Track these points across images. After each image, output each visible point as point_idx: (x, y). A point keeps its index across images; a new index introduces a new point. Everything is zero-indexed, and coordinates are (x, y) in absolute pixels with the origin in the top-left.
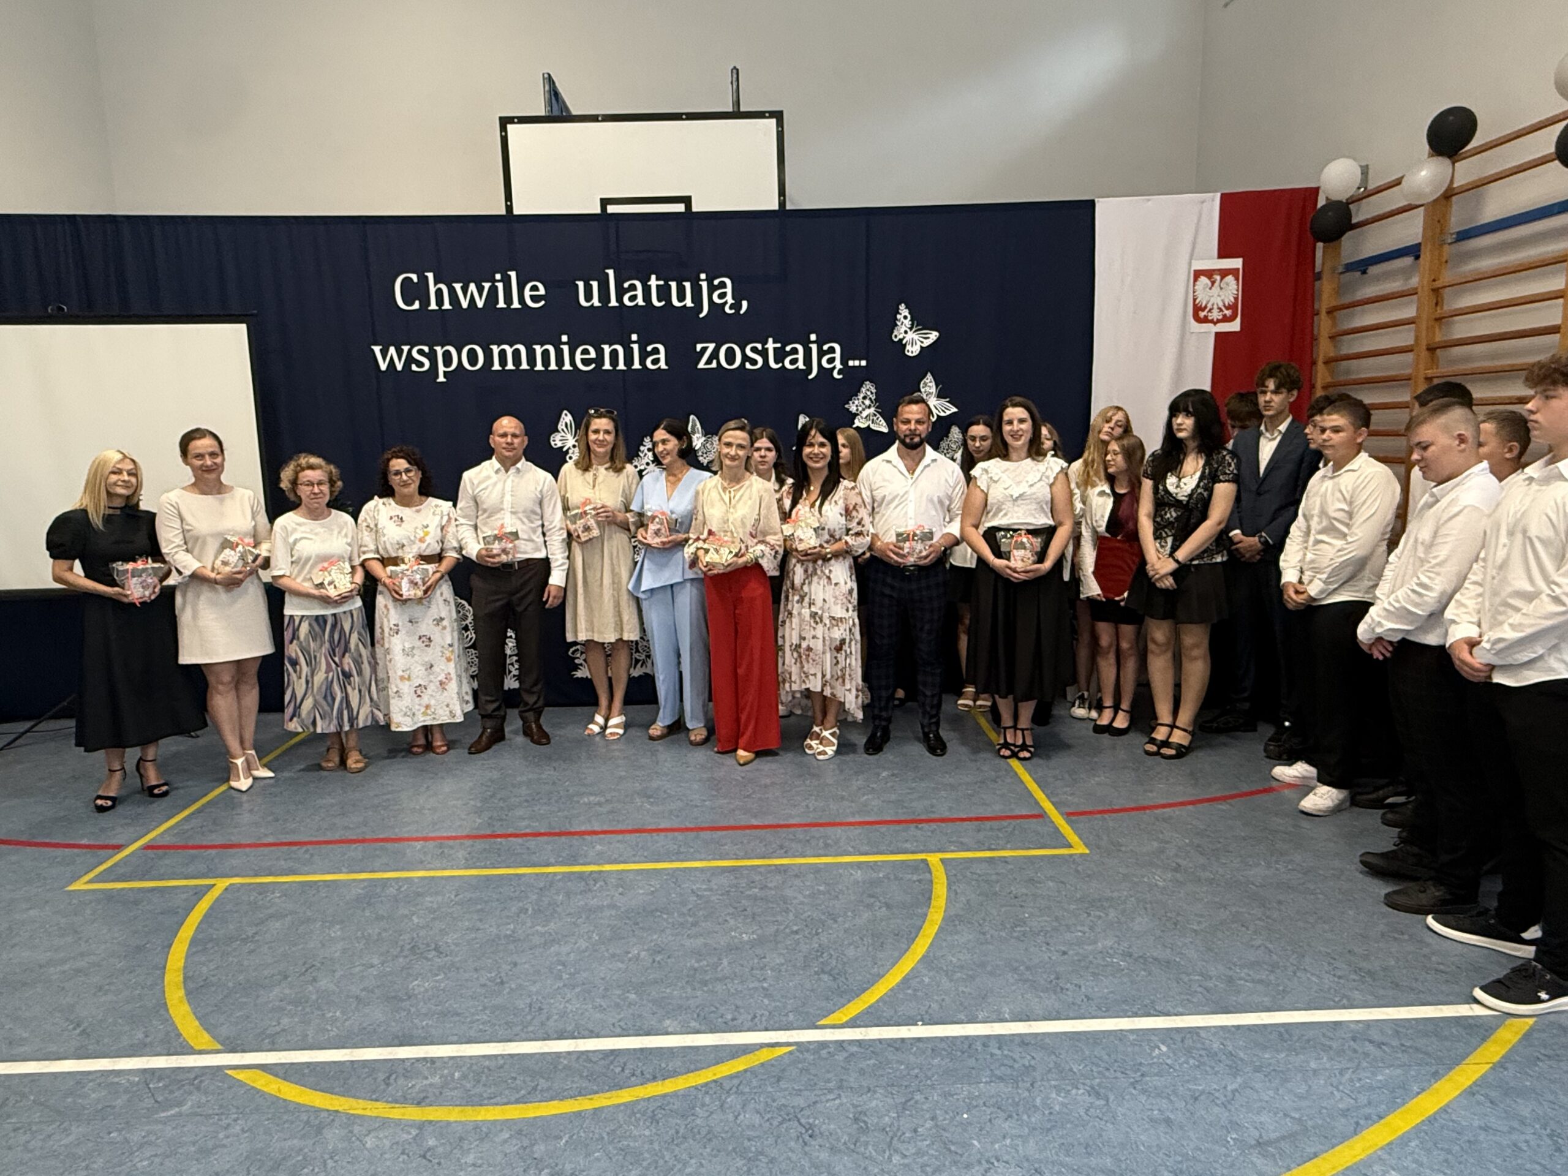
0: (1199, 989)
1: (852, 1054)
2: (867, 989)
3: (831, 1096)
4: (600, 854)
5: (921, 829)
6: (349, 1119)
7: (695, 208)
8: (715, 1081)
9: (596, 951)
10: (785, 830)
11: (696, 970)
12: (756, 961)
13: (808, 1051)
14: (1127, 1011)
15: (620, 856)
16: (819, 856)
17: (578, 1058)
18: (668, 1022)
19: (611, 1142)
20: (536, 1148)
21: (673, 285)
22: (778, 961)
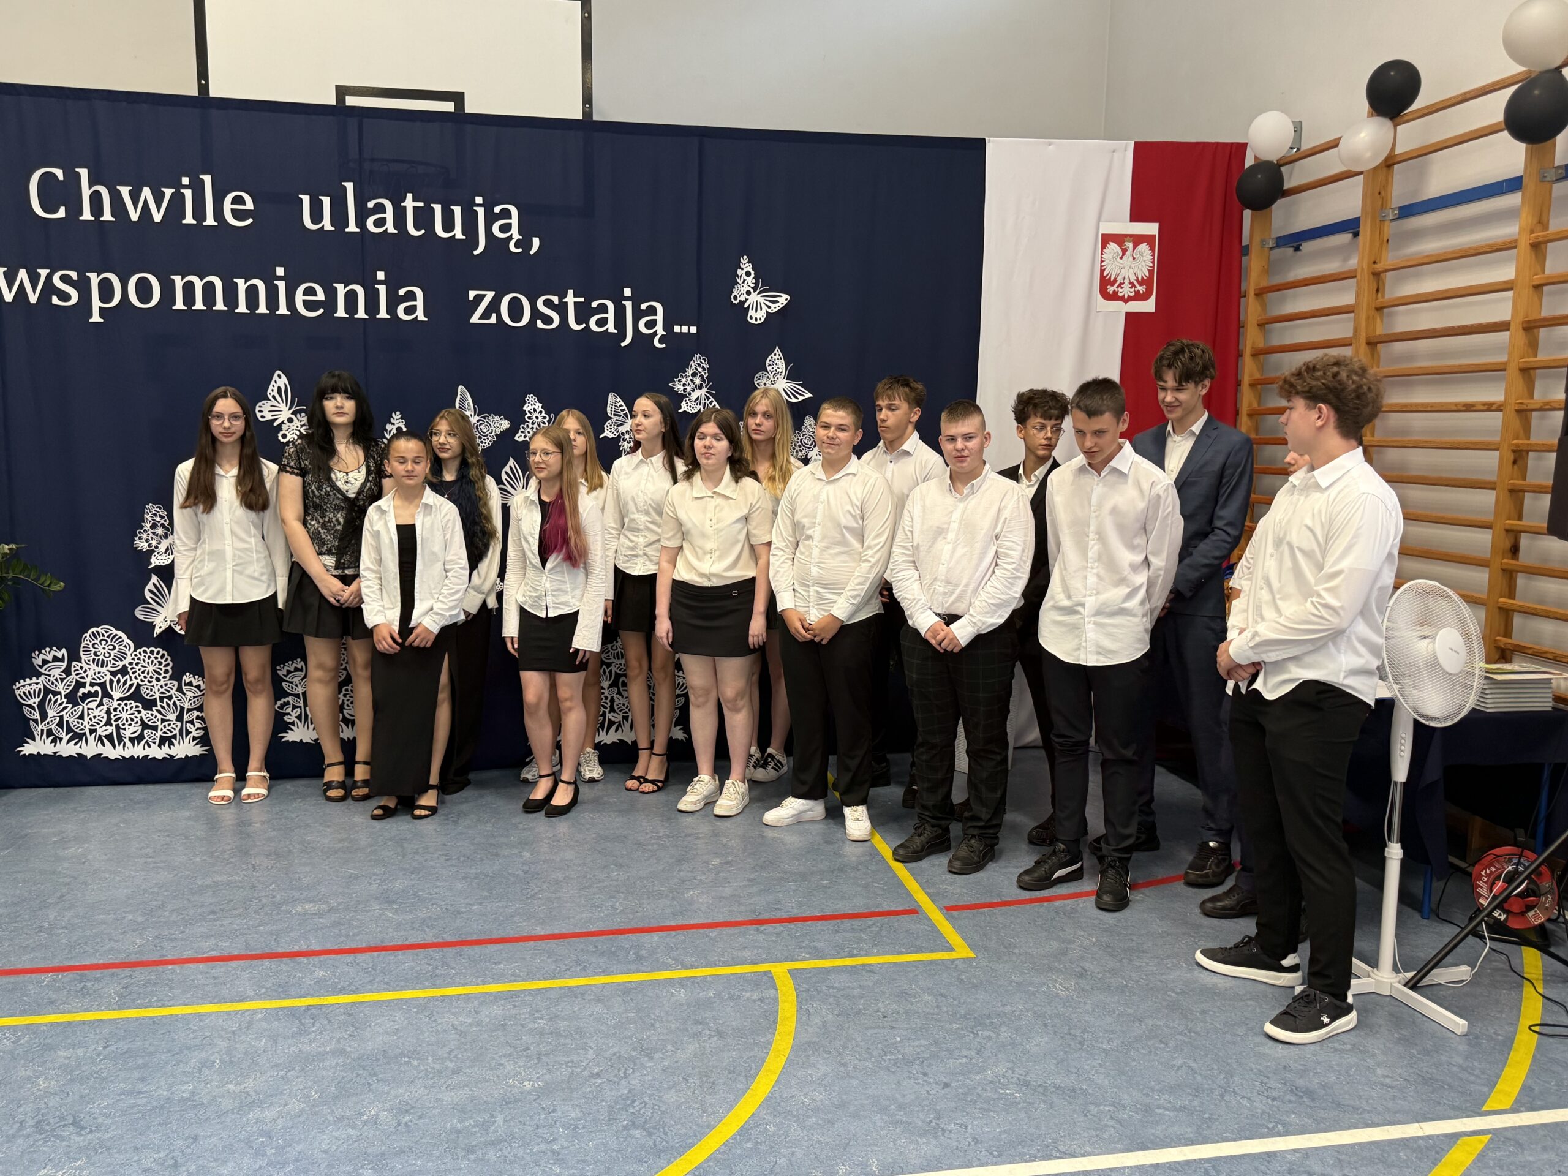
0: (1111, 1123)
4: (319, 981)
5: (762, 932)
7: (470, 108)
9: (316, 1114)
10: (582, 939)
12: (542, 1116)
14: (1025, 1154)
15: (351, 983)
16: (629, 972)
21: (437, 208)
22: (573, 1115)
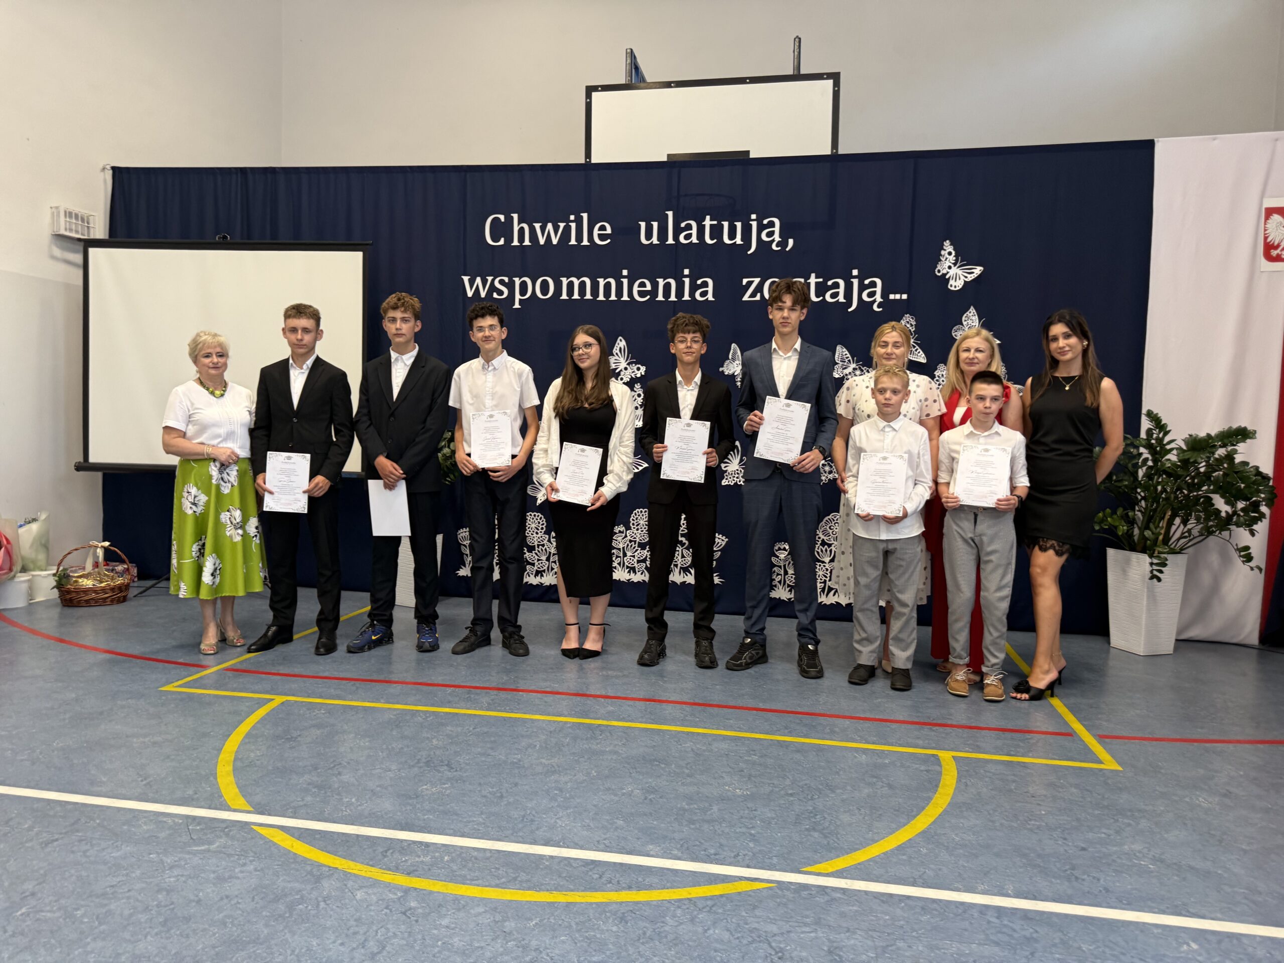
1: (834, 900)
2: (859, 849)
3: (807, 929)
5: (933, 731)
6: (346, 876)
7: (753, 156)
8: (690, 899)
9: (592, 784)
10: (791, 715)
11: (685, 810)
12: (746, 812)
13: (788, 889)
15: (630, 716)
16: (823, 739)
17: (559, 863)
18: (651, 847)
19: (579, 931)
20: (507, 924)
21: (726, 224)
22: (769, 815)
